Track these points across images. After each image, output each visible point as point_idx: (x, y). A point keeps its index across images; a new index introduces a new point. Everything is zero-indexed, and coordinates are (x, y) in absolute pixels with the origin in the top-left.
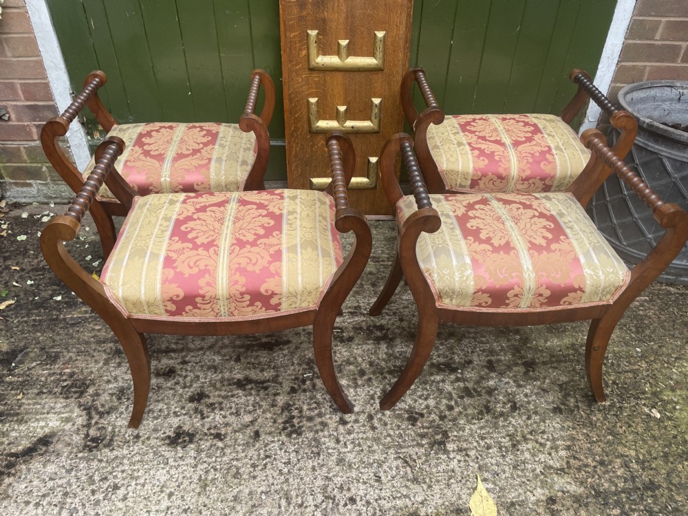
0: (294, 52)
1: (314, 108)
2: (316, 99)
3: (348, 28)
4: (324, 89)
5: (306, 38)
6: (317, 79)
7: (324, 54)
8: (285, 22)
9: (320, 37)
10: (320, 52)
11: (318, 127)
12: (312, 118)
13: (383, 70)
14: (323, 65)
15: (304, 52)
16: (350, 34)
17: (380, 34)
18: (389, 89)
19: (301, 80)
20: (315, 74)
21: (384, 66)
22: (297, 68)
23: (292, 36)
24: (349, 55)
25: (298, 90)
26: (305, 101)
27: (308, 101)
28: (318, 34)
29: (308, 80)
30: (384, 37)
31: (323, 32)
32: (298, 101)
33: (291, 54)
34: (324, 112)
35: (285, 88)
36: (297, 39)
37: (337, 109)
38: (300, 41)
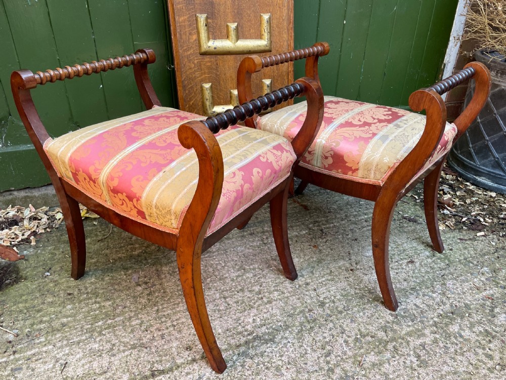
0: (184, 37)
1: (208, 94)
2: (210, 84)
3: (236, 11)
4: (217, 75)
5: (195, 22)
6: (209, 64)
7: (215, 38)
8: (173, 5)
9: (209, 21)
10: (211, 36)
11: (214, 112)
12: (208, 103)
13: (271, 51)
14: (215, 48)
15: (195, 37)
16: (238, 16)
17: (266, 17)
18: (277, 69)
19: (193, 66)
20: (207, 58)
21: (271, 48)
22: (189, 53)
23: (181, 20)
24: (238, 38)
25: (191, 76)
26: (199, 87)
27: (202, 87)
28: (207, 18)
29: (200, 66)
30: (270, 18)
31: (211, 16)
32: (192, 87)
33: (181, 38)
34: (218, 97)
35: (177, 74)
36: (187, 23)
37: (231, 93)
38: (190, 25)
